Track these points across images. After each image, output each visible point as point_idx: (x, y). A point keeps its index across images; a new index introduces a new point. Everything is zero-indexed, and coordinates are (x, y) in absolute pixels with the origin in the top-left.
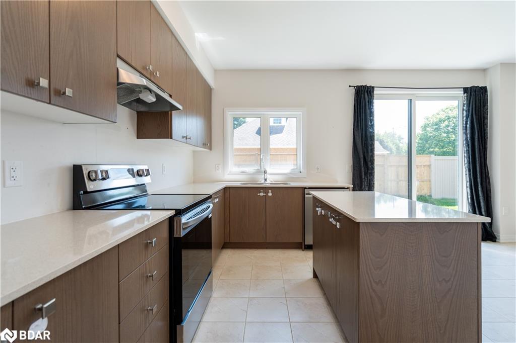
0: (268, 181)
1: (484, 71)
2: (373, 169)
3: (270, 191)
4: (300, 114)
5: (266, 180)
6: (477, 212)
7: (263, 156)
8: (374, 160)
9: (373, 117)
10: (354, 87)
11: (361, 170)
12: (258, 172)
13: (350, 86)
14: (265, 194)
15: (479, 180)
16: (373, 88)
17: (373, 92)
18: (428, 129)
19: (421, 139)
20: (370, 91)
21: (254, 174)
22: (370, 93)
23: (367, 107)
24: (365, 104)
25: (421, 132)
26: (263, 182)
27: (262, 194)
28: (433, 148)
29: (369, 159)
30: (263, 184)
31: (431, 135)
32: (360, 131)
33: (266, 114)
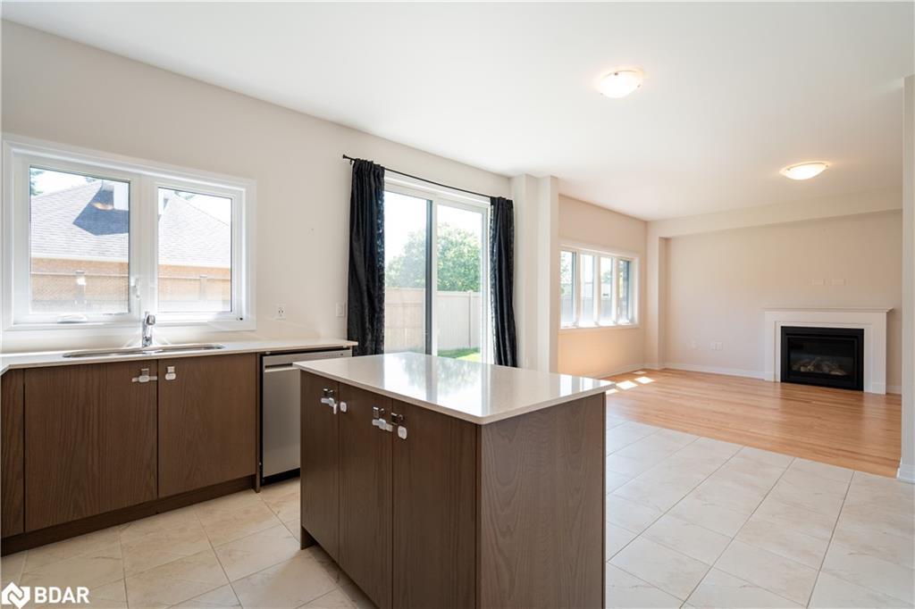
0: (155, 344)
1: (508, 179)
2: (382, 310)
3: (171, 369)
4: (241, 192)
5: (148, 340)
6: (503, 362)
7: (137, 280)
8: (383, 294)
9: (383, 220)
10: (352, 159)
11: (363, 312)
12: (123, 320)
13: (344, 157)
14: (155, 378)
15: (506, 324)
16: (383, 169)
17: (383, 177)
18: (414, 251)
19: (404, 265)
20: (378, 174)
21: (106, 326)
22: (379, 179)
23: (374, 200)
24: (371, 195)
25: (405, 255)
26: (139, 344)
27: (144, 379)
28: (418, 278)
29: (376, 295)
30: (138, 351)
31: (416, 259)
32: (362, 241)
33: (144, 175)
